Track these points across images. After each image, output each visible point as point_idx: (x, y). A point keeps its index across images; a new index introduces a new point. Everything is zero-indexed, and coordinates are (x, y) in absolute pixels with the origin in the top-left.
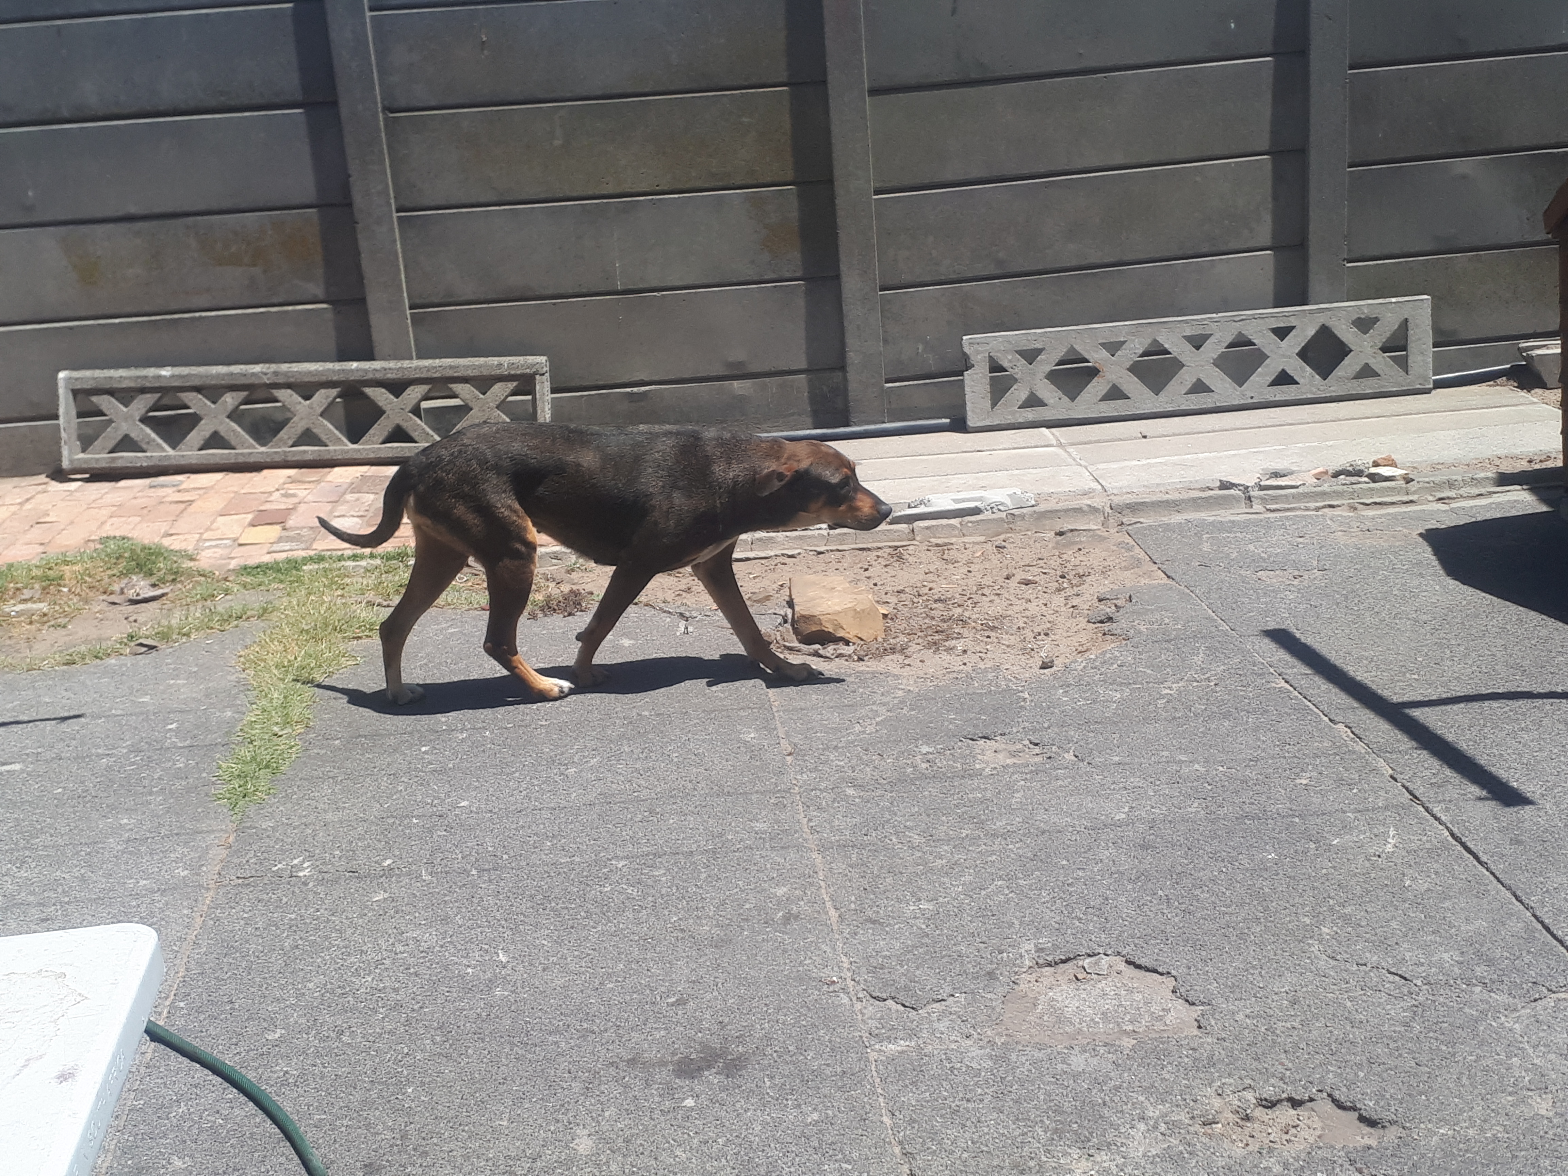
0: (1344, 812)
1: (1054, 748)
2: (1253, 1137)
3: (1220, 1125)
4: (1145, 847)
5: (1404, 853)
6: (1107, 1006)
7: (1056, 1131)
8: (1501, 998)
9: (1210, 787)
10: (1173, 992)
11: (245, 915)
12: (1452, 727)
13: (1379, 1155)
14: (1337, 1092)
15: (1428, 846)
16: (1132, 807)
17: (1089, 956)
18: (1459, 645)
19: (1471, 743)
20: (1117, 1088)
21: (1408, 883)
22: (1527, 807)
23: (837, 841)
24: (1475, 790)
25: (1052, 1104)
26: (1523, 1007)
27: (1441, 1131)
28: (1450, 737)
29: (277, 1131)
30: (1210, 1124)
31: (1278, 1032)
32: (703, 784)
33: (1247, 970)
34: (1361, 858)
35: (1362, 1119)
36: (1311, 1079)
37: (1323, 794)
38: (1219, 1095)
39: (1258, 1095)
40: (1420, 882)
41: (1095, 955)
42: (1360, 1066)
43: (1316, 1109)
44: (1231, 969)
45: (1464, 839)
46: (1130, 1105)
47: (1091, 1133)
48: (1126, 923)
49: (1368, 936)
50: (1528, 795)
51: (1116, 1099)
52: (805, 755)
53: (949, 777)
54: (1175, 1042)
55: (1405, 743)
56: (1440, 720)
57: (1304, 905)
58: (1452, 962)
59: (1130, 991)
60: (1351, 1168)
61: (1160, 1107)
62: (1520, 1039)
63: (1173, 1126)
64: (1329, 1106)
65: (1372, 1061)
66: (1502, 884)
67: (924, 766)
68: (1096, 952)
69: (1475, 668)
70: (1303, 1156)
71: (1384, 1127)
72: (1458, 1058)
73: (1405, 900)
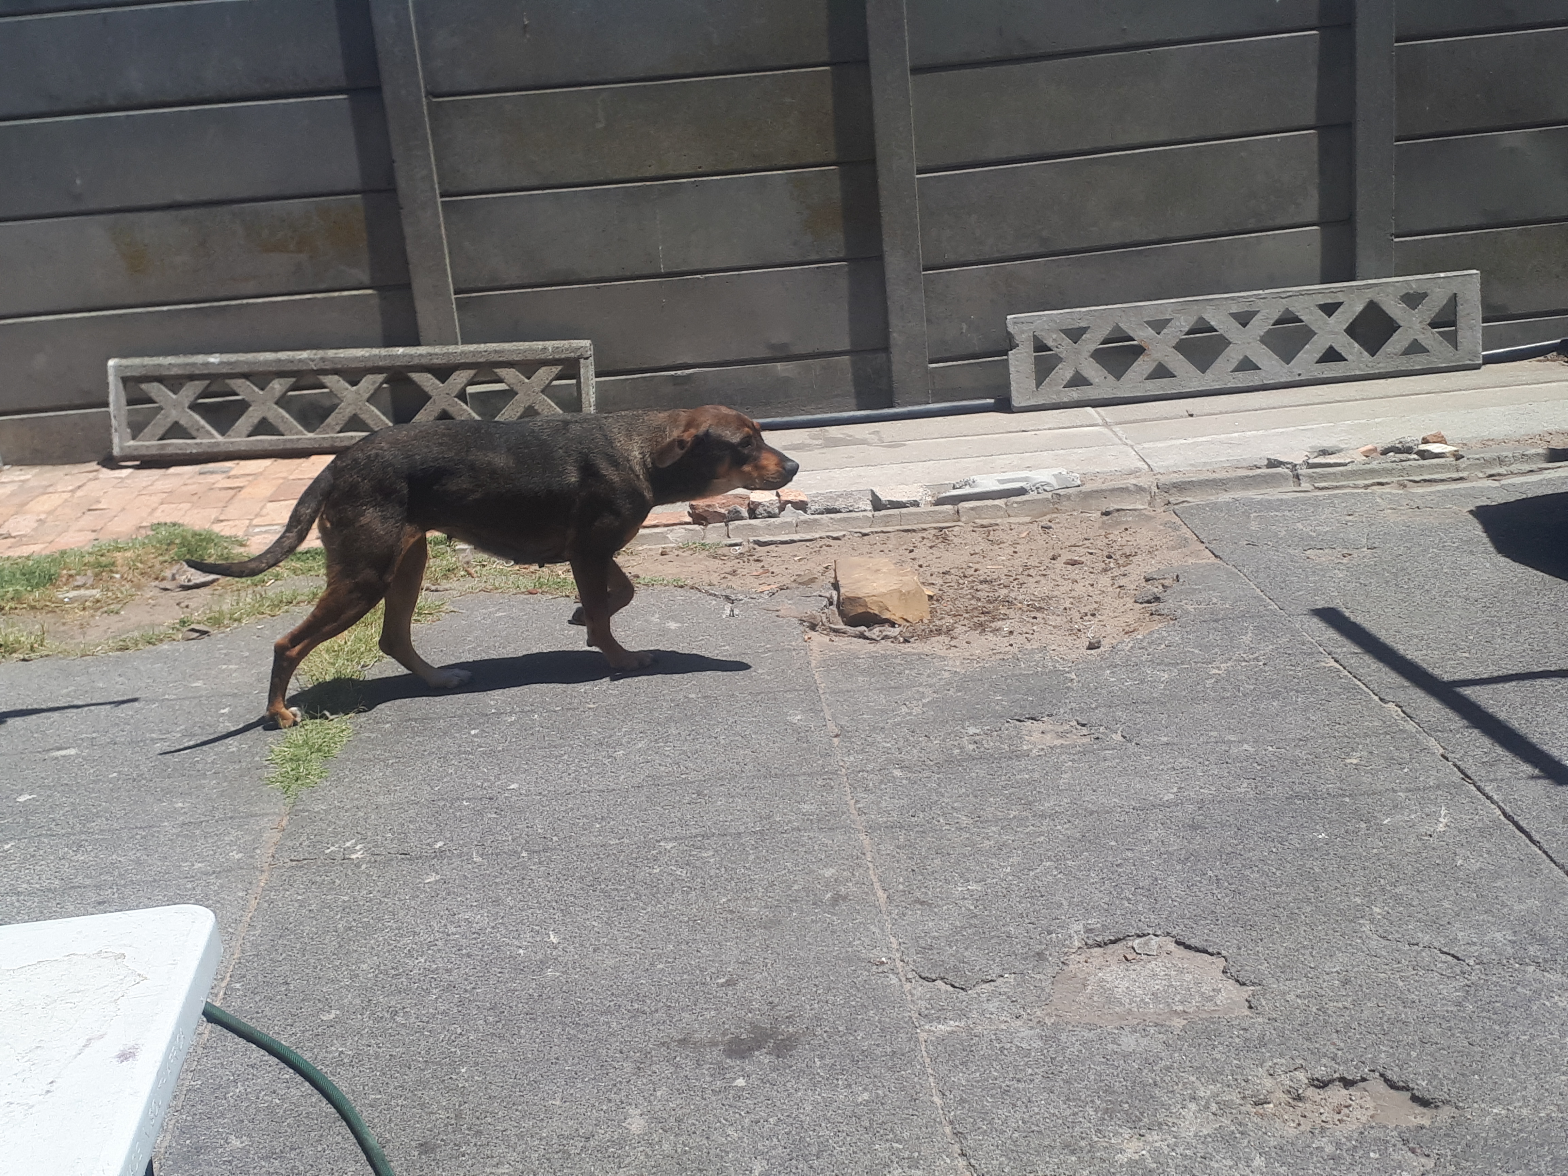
0: (1395, 791)
1: (1102, 729)
2: (1305, 1117)
3: (1271, 1105)
4: (1194, 827)
5: (1456, 833)
6: (1157, 987)
7: (1106, 1111)
8: (1555, 977)
9: (1259, 768)
10: (1223, 972)
11: (299, 897)
12: (1504, 705)
13: (1432, 1134)
14: (1390, 1072)
15: (1480, 825)
16: (1180, 788)
17: (1139, 936)
18: (1510, 623)
19: (1524, 722)
20: (1168, 1069)
21: (1459, 863)
23: (886, 823)
24: (1527, 769)
25: (1103, 1084)
27: (1495, 1111)
28: (1502, 716)
29: (333, 1110)
30: (1262, 1104)
31: (1330, 1012)
32: (750, 766)
33: (1298, 950)
34: (1412, 839)
35: (1415, 1099)
36: (1363, 1059)
37: (1374, 774)
38: (1271, 1075)
39: (1309, 1076)
40: (1473, 861)
41: (1144, 935)
42: (1412, 1046)
43: (1368, 1089)
44: (1282, 950)
45: (1516, 818)
46: (1180, 1085)
47: (1142, 1114)
48: (1176, 904)
49: (1420, 916)
51: (1167, 1079)
52: (851, 737)
53: (996, 759)
54: (1225, 1023)
55: (1456, 722)
56: (1491, 699)
57: (1355, 886)
58: (1505, 942)
59: (1181, 971)
60: (1403, 1147)
61: (1211, 1087)
63: (1224, 1106)
64: (1382, 1087)
65: (1425, 1040)
66: (1555, 863)
67: (971, 747)
68: (1145, 932)
69: (1526, 646)
70: (1356, 1135)
71: (1437, 1107)
72: (1511, 1037)
73: (1457, 880)
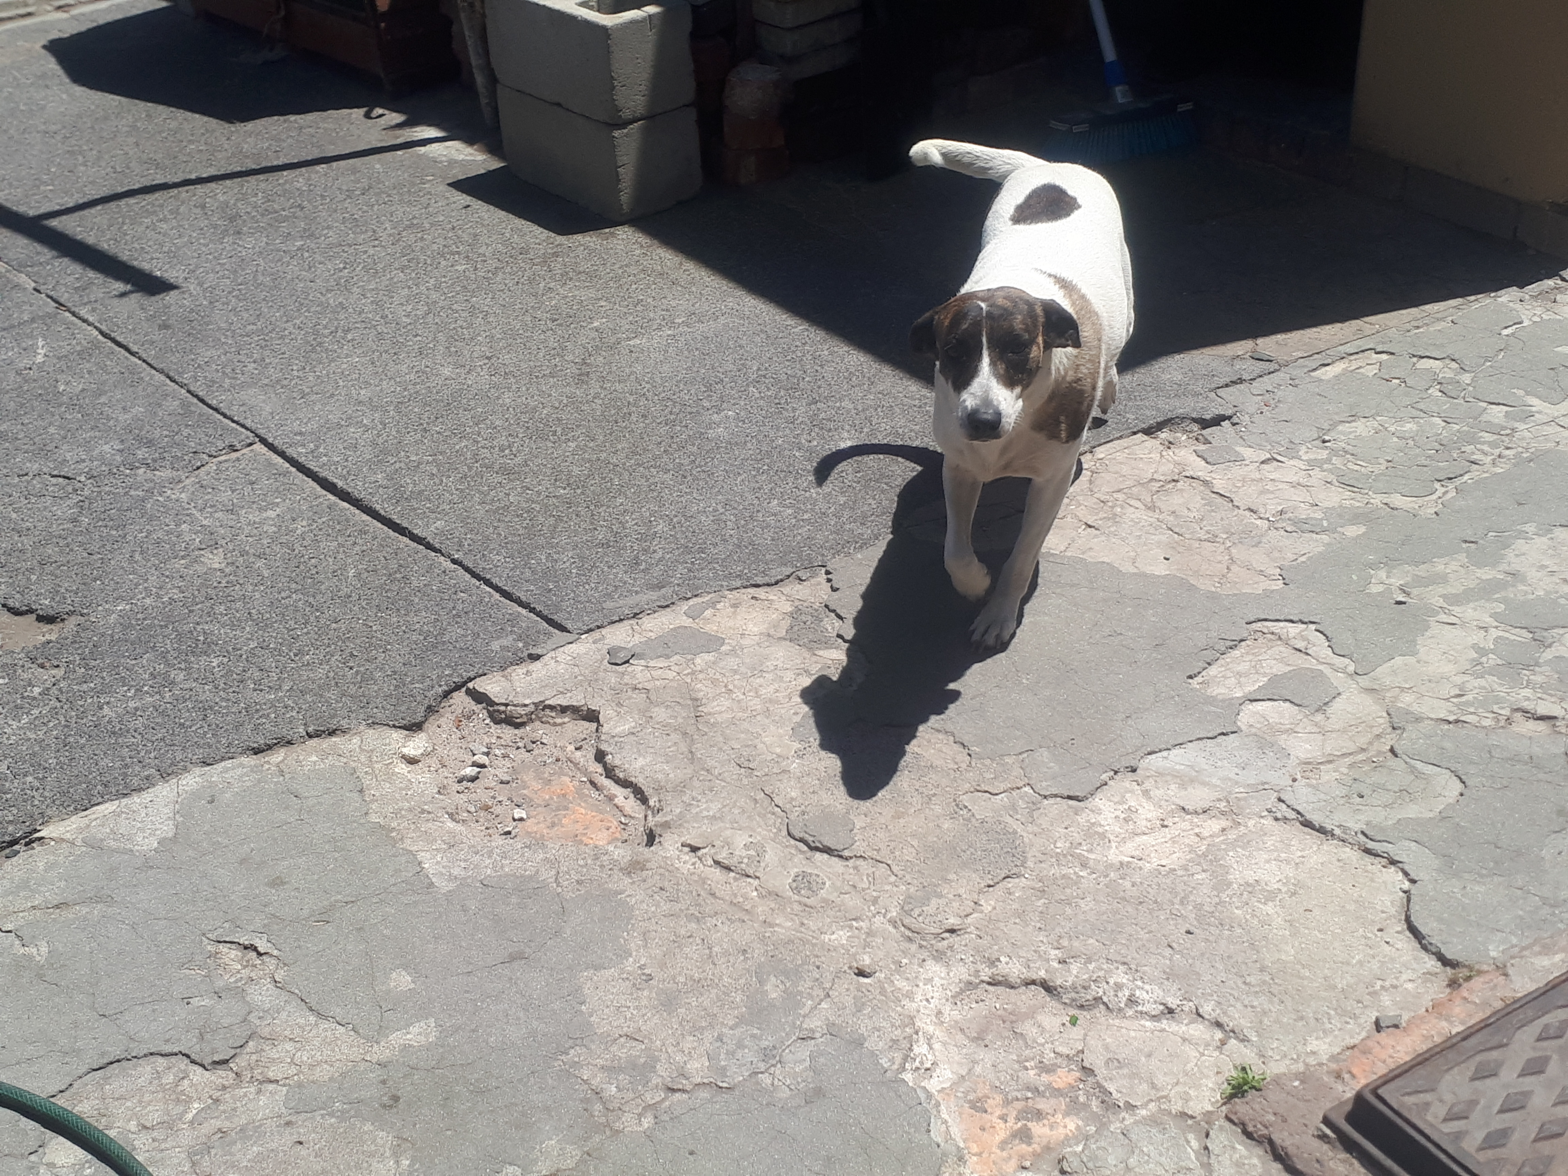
5: (56, 361)
8: (165, 474)
12: (91, 230)
13: (59, 646)
14: (11, 600)
15: (78, 348)
18: (91, 149)
19: (112, 242)
21: (61, 388)
22: (172, 293)
24: (119, 286)
26: (187, 477)
27: (119, 608)
28: (91, 240)
34: (12, 375)
35: (40, 619)
40: (75, 384)
42: (31, 570)
45: (113, 335)
49: (26, 447)
50: (172, 281)
55: (45, 254)
56: (79, 226)
58: (113, 452)
60: (32, 666)
62: (188, 506)
65: (44, 562)
66: (155, 369)
69: (109, 169)
71: (63, 620)
72: (129, 538)
73: (60, 405)
